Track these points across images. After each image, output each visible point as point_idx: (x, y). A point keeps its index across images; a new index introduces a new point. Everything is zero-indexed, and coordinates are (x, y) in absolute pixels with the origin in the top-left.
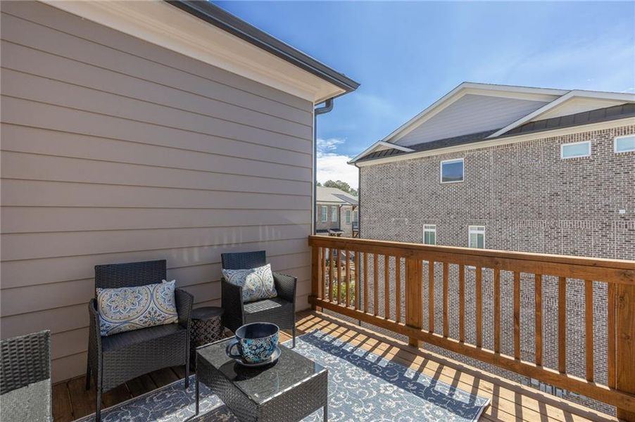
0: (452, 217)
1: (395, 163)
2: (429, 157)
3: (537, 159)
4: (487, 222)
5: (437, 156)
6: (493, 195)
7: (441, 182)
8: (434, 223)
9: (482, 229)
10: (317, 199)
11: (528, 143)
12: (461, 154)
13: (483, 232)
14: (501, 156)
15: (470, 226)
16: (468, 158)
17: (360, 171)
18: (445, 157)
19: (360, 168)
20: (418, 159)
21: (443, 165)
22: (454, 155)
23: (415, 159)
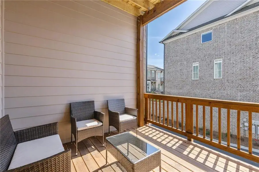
0: (206, 57)
1: (180, 39)
2: (196, 33)
3: (249, 23)
4: (223, 56)
5: (199, 32)
6: (226, 44)
7: (201, 43)
8: (198, 61)
9: (221, 60)
10: (148, 67)
11: (245, 16)
12: (211, 28)
13: (221, 62)
14: (231, 25)
15: (215, 60)
16: (215, 30)
17: (164, 46)
18: (203, 31)
19: (164, 44)
20: (190, 35)
21: (202, 36)
22: (208, 30)
23: (189, 35)
